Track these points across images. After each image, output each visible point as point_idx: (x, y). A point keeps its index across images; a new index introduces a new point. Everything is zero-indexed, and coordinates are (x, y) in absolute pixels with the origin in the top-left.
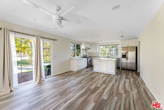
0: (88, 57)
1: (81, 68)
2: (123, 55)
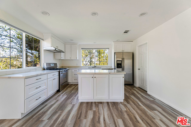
0: (60, 69)
1: (44, 98)
2: (118, 64)
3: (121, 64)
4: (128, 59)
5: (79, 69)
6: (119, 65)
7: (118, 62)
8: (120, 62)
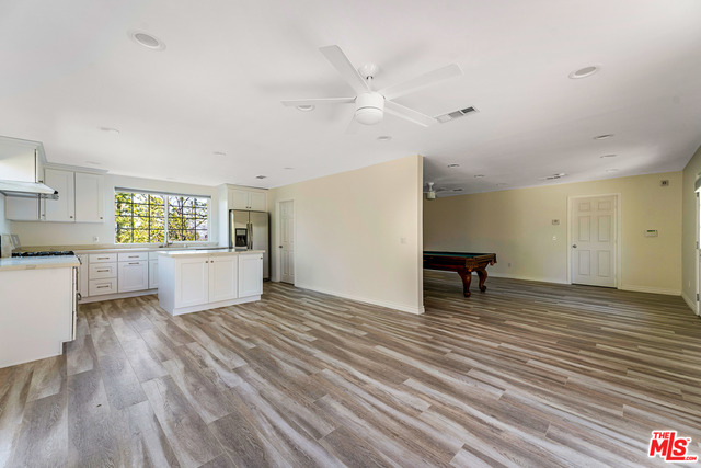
2: (238, 237)
3: (245, 237)
4: (258, 224)
5: (118, 253)
6: (242, 241)
7: (239, 233)
8: (243, 233)
